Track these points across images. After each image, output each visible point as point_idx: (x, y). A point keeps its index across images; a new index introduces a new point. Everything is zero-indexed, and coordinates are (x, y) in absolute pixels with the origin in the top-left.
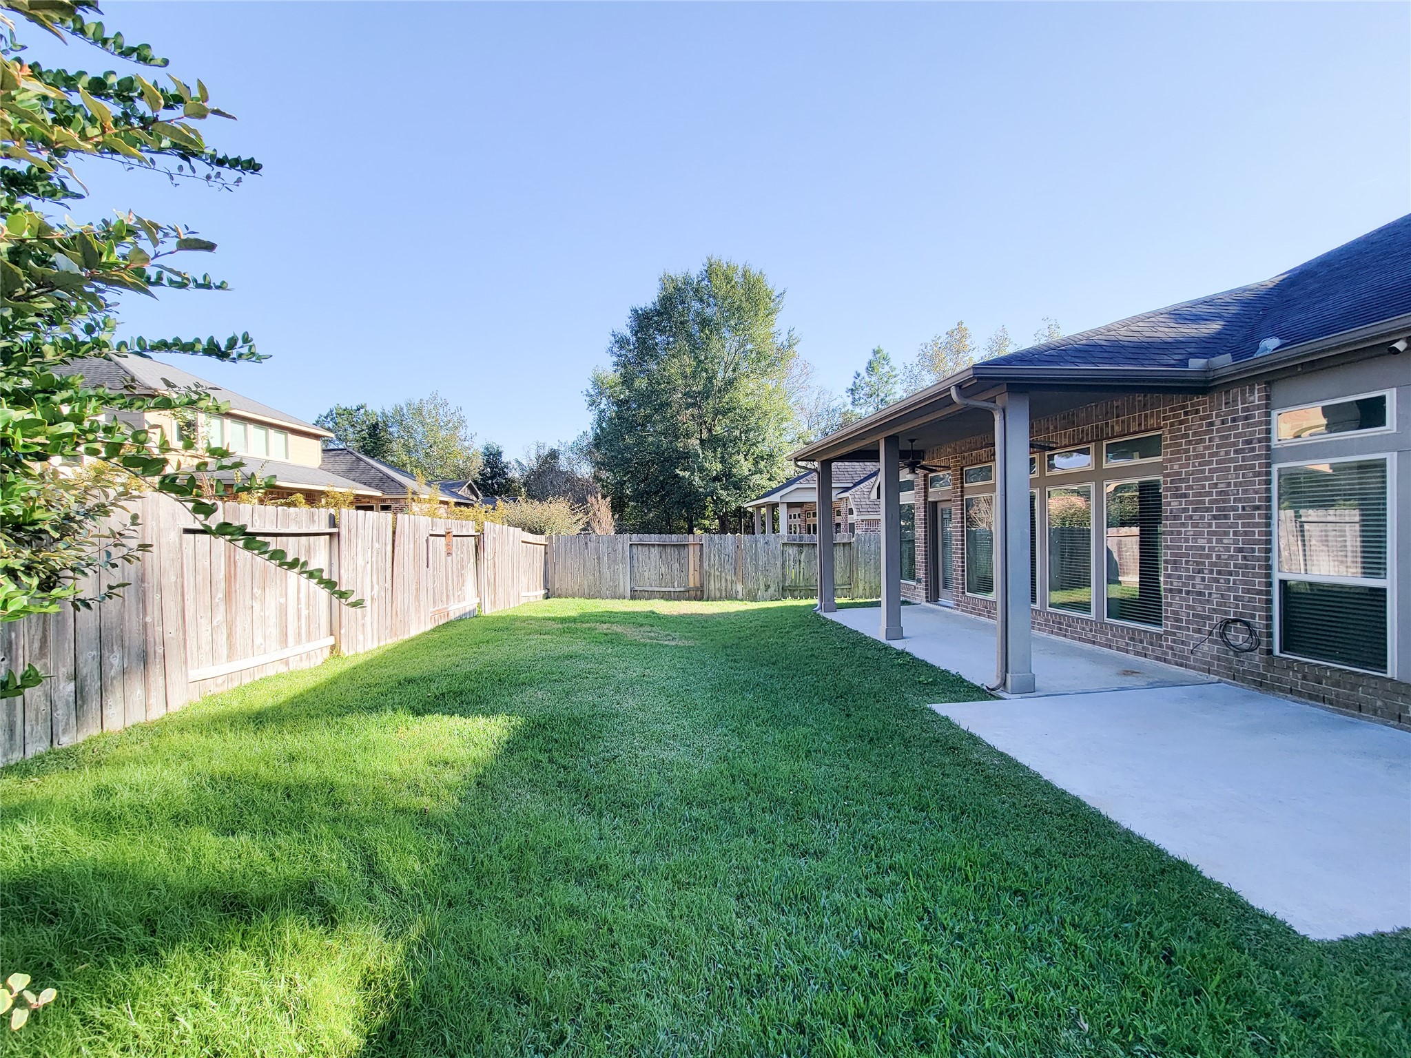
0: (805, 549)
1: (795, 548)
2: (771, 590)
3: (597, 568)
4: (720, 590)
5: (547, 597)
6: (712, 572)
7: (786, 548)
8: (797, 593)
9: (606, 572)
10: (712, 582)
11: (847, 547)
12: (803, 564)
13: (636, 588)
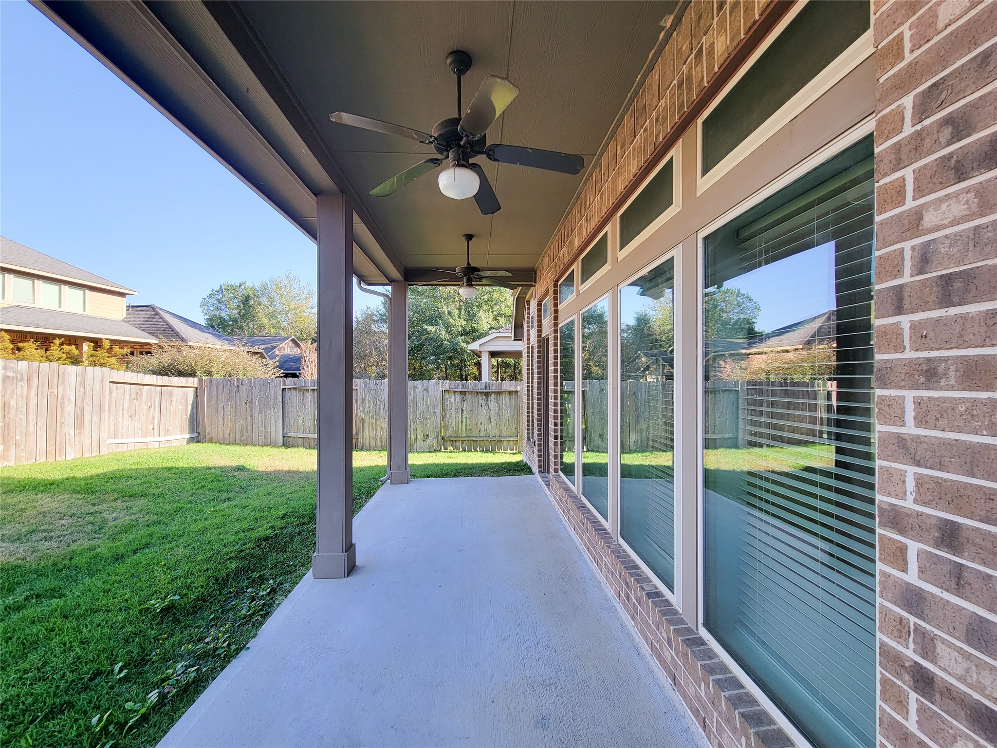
0: (468, 397)
1: (457, 396)
2: (429, 441)
3: (249, 412)
4: (375, 439)
5: (191, 440)
6: (367, 419)
7: (447, 396)
8: (459, 444)
9: (259, 418)
10: (366, 429)
11: (513, 397)
12: (465, 413)
13: (289, 435)
